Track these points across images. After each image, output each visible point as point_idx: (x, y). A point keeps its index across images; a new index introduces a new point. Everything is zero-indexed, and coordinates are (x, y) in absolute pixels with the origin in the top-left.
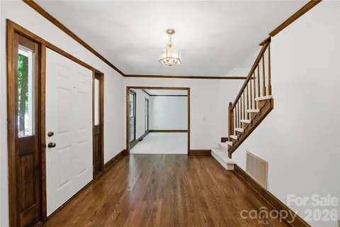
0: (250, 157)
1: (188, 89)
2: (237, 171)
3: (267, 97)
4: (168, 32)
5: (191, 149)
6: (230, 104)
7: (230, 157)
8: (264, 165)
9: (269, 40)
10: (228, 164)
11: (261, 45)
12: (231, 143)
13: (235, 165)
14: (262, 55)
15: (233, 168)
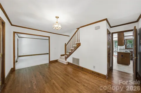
0: (74, 59)
1: (49, 37)
2: (69, 64)
3: (78, 42)
4: (56, 17)
5: (50, 60)
6: (65, 44)
7: (66, 60)
8: (78, 60)
9: (79, 28)
10: (66, 62)
11: (77, 29)
12: (66, 56)
13: (68, 62)
14: (77, 31)
15: (67, 63)
